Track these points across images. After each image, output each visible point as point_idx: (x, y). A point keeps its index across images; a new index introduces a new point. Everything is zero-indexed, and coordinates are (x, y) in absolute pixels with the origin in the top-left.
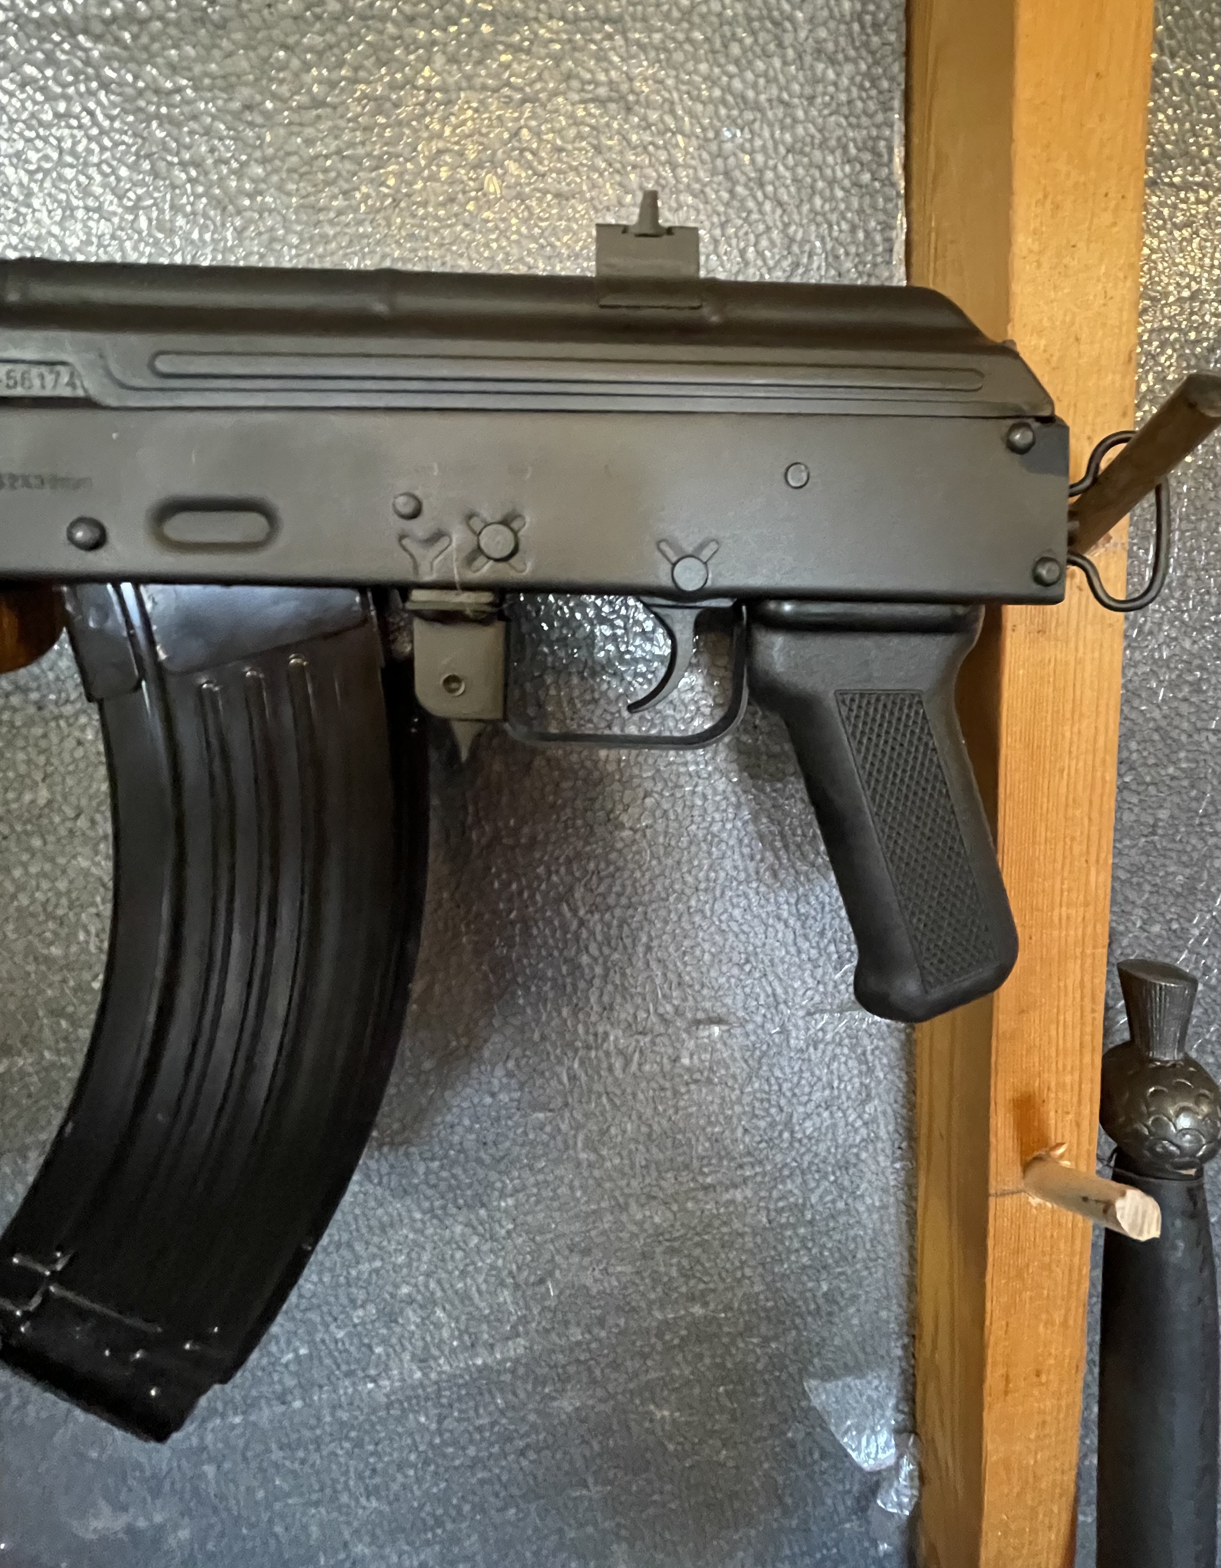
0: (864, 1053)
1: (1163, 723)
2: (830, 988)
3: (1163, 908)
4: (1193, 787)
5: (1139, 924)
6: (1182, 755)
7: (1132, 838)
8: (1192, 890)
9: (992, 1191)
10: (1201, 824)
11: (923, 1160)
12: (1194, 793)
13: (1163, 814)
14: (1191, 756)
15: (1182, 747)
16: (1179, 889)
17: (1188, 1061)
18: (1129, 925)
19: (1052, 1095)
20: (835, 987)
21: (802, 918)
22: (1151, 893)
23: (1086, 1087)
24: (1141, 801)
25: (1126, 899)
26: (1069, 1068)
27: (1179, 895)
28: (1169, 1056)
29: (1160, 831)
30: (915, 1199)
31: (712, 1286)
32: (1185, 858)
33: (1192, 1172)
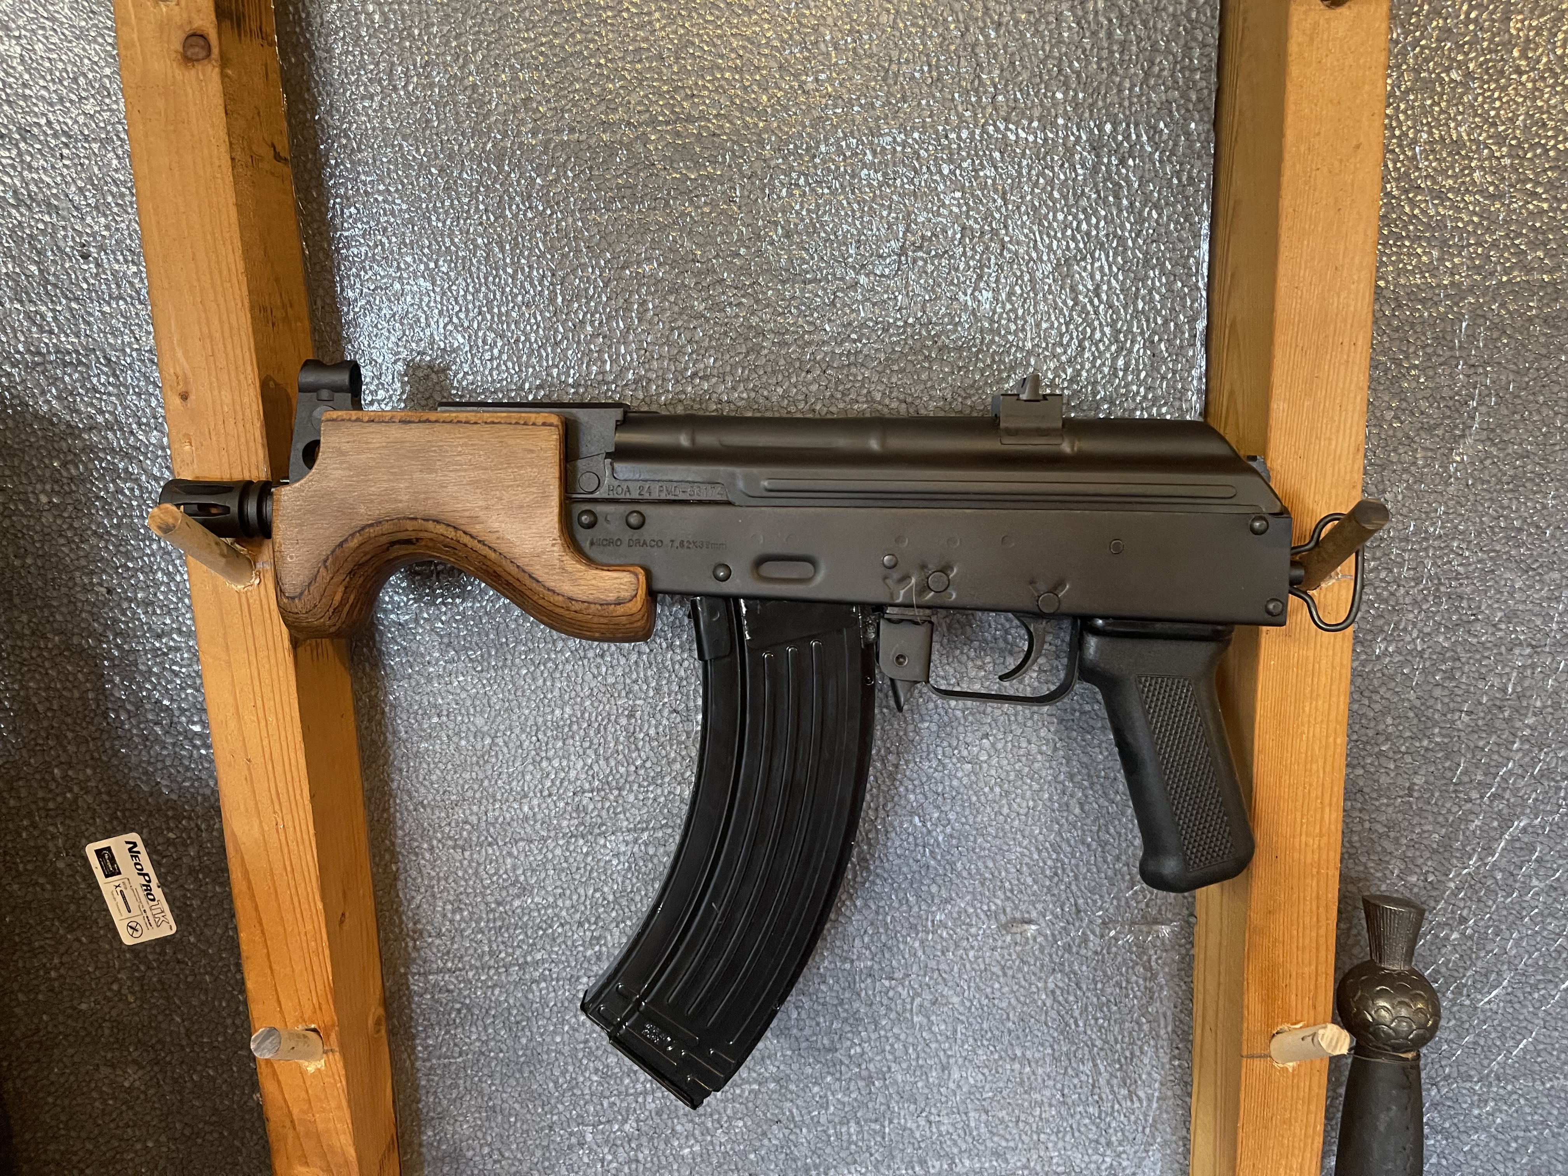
0: (1149, 961)
1: (1418, 703)
2: (1123, 903)
3: (1420, 861)
4: (1447, 758)
5: (1396, 872)
6: (1437, 730)
7: (1388, 798)
8: (1448, 848)
9: (1245, 1053)
10: (1455, 791)
11: (1197, 1060)
12: (1447, 764)
13: (1419, 780)
14: (1444, 732)
15: (1436, 724)
16: (1435, 846)
17: (1413, 972)
18: (1387, 872)
19: (1293, 982)
20: (1127, 903)
21: (1103, 844)
22: (1408, 846)
23: (1322, 980)
24: (1397, 767)
25: (1384, 850)
26: (1306, 961)
27: (1434, 851)
28: (1395, 966)
29: (1416, 794)
30: (1190, 1095)
31: (1012, 1144)
32: (1440, 819)
33: (1410, 1055)
